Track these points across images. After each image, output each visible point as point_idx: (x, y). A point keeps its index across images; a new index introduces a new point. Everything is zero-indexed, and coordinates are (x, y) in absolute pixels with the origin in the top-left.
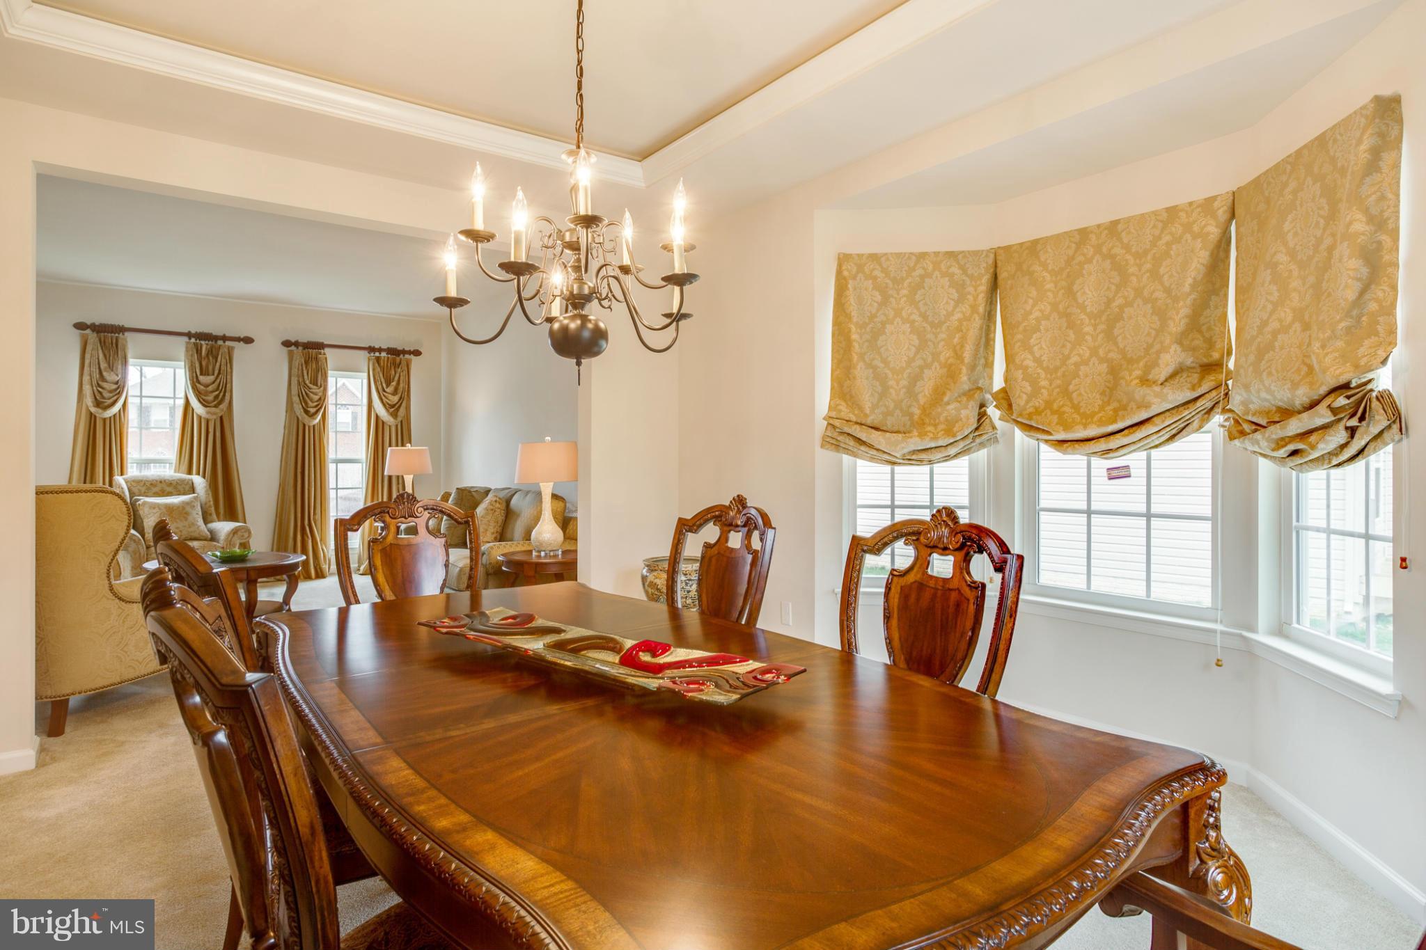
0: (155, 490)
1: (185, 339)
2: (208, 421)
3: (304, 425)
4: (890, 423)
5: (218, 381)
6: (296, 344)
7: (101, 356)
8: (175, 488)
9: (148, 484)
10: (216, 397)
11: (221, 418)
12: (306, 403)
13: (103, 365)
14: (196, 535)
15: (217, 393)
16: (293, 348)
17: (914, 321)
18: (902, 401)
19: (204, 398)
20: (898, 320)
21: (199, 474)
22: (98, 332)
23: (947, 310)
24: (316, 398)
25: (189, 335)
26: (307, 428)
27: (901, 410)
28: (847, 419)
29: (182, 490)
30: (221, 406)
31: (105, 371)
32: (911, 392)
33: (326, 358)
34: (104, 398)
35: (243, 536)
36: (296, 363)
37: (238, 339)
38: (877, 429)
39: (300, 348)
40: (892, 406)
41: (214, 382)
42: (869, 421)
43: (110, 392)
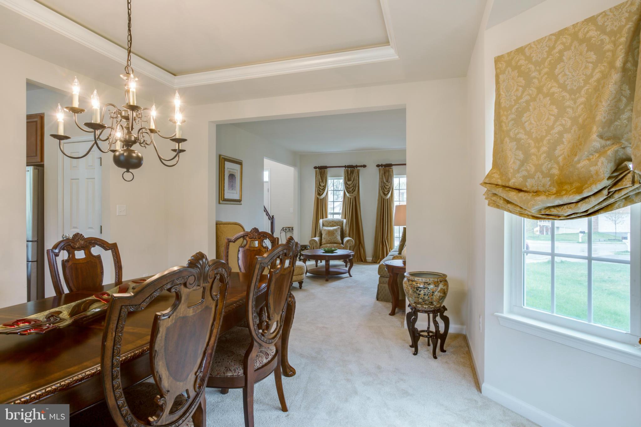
0: (331, 224)
1: (344, 168)
2: (350, 199)
3: (384, 199)
4: (530, 184)
5: (353, 183)
6: (382, 165)
7: (320, 177)
8: (337, 224)
9: (329, 222)
10: (353, 189)
11: (355, 197)
12: (384, 190)
13: (320, 180)
14: (336, 242)
15: (353, 188)
16: (380, 167)
17: (553, 94)
18: (542, 165)
19: (349, 190)
20: (541, 96)
21: (346, 219)
22: (320, 169)
23: (586, 75)
24: (388, 187)
25: (345, 167)
26: (385, 200)
27: (542, 172)
28: (496, 183)
29: (339, 224)
30: (354, 193)
31: (321, 182)
32: (550, 156)
33: (393, 170)
34: (321, 192)
35: (350, 243)
36: (381, 173)
37: (361, 166)
38: (520, 190)
39: (383, 167)
40: (533, 169)
41: (351, 184)
42: (511, 184)
43: (322, 190)
